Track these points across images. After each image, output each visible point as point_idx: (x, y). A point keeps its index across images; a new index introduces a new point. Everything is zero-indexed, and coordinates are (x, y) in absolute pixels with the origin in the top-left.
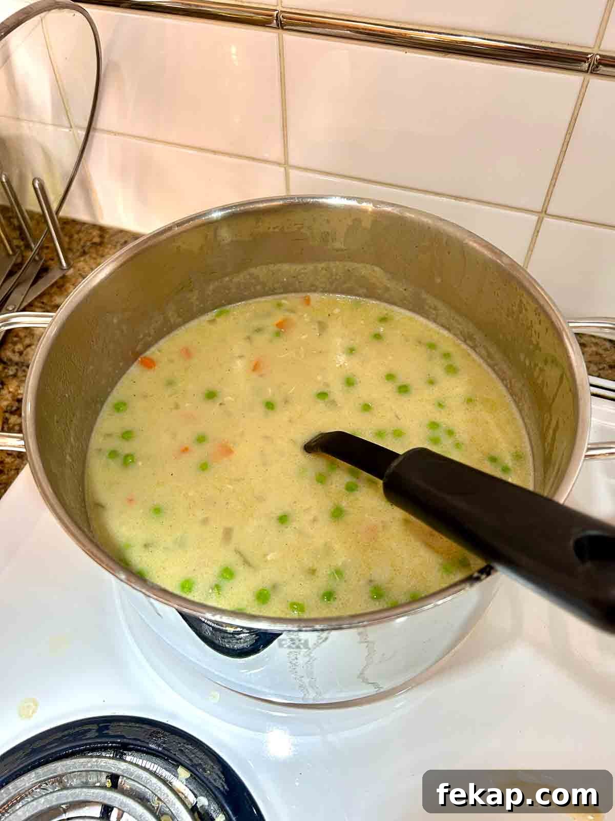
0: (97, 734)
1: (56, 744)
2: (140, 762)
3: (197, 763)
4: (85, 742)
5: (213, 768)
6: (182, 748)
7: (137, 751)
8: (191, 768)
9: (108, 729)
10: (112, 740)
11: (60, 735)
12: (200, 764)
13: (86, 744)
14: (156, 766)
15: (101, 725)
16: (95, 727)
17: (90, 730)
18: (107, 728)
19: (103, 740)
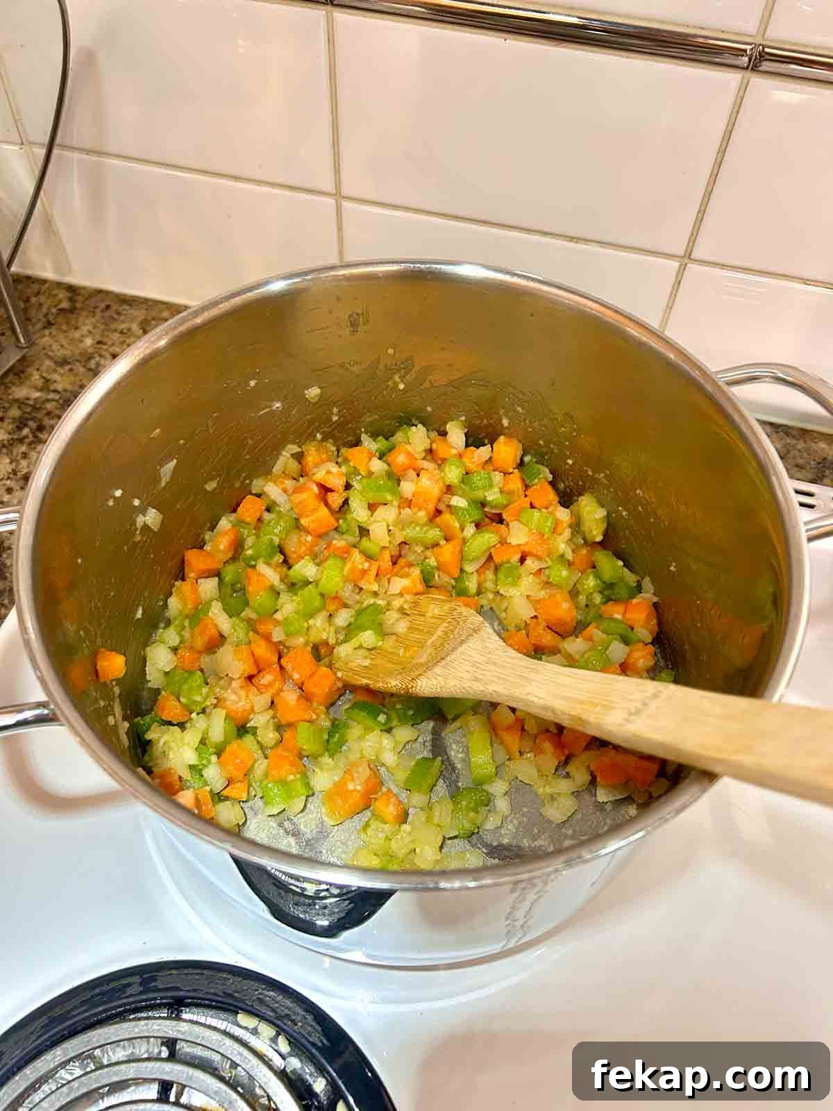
0: (141, 989)
1: (84, 1008)
2: (202, 1020)
3: (283, 1014)
4: (125, 1001)
5: (306, 1019)
6: (260, 996)
7: (198, 1005)
8: (275, 1021)
9: (155, 980)
10: (162, 994)
11: (88, 995)
12: (288, 1015)
13: (125, 1004)
14: (225, 1023)
15: (145, 976)
16: (137, 979)
17: (129, 985)
18: (153, 979)
19: (151, 995)
